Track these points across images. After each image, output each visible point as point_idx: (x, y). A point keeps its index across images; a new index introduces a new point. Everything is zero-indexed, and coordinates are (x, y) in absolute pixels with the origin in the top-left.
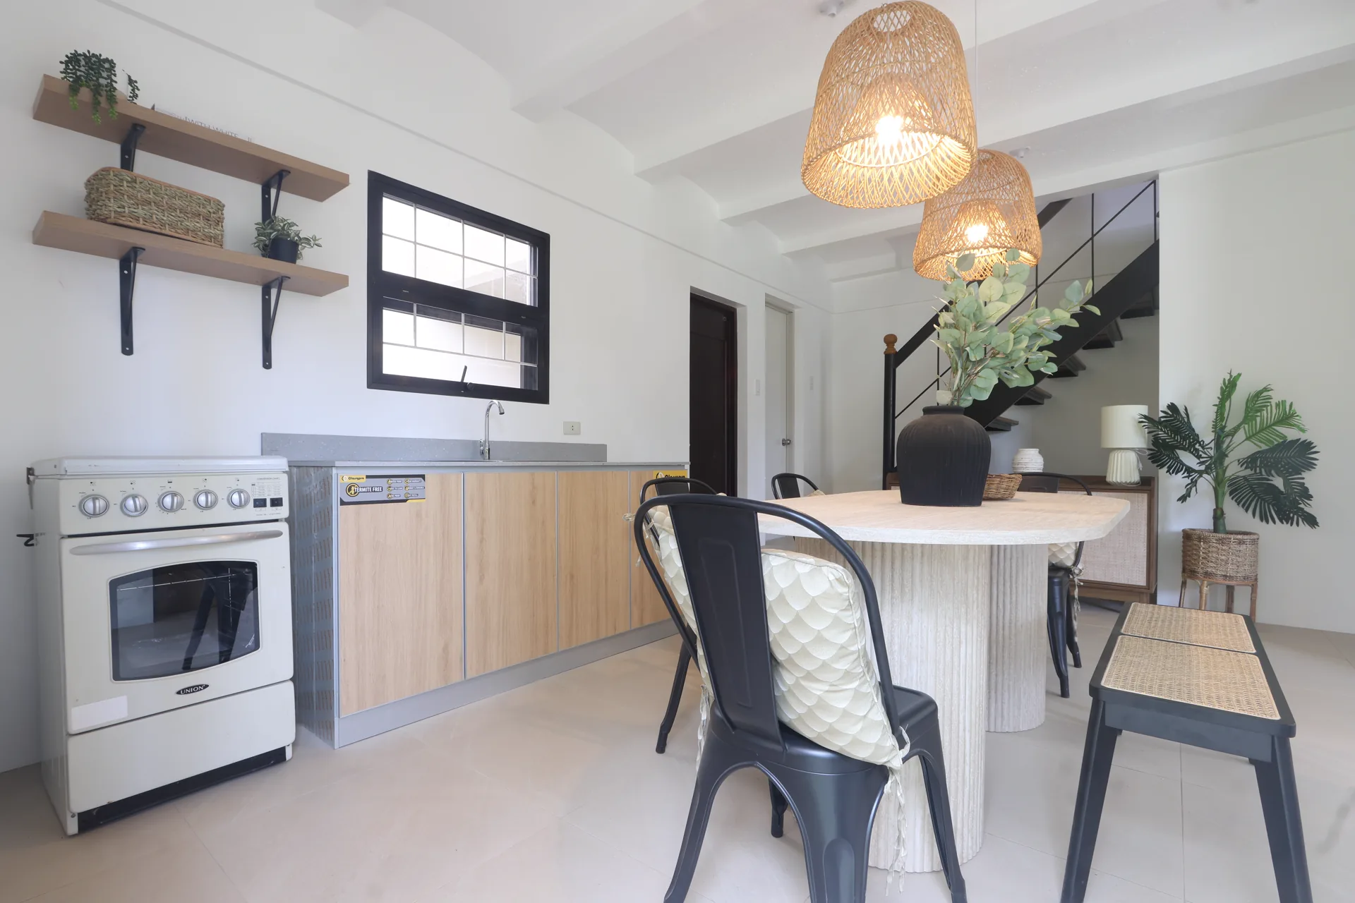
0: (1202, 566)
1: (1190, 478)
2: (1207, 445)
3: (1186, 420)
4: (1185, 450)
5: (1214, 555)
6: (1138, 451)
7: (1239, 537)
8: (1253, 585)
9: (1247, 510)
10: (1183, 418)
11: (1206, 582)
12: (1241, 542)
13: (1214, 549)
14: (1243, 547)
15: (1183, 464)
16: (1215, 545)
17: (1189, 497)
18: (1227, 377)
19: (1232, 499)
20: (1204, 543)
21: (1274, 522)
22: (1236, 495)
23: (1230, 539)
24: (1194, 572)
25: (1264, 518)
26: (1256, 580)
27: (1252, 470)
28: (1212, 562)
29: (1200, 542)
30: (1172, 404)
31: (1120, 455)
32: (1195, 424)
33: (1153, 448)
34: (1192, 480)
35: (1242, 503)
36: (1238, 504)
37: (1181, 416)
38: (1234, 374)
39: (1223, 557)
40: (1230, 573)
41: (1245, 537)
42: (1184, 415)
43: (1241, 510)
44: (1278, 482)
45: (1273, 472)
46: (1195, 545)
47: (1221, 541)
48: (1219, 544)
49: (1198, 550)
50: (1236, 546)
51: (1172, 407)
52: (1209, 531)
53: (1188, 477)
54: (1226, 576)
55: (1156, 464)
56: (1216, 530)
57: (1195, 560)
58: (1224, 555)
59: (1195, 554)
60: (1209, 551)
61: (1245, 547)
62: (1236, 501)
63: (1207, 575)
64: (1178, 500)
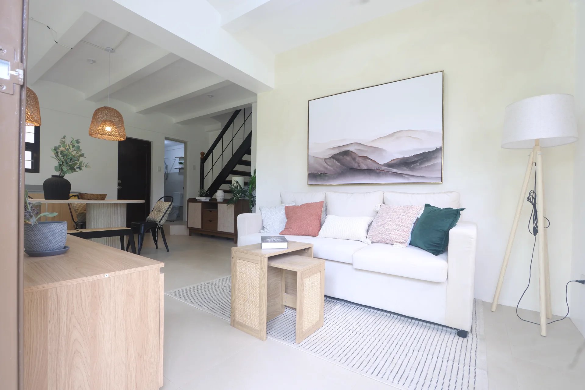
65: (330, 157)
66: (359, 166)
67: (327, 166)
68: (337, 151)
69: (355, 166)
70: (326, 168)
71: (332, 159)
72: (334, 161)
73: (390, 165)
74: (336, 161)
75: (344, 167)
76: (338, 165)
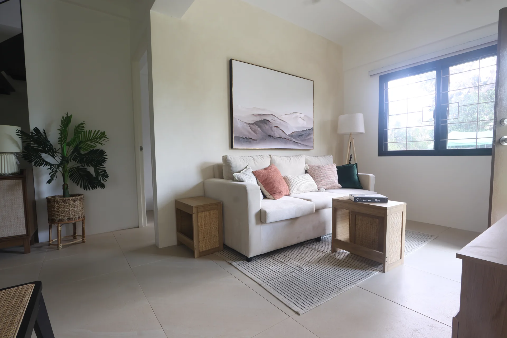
0: (57, 216)
1: (51, 169)
2: (57, 151)
3: (44, 136)
4: (46, 153)
5: (62, 209)
6: (17, 154)
7: (74, 198)
8: (83, 220)
9: (78, 185)
10: (42, 136)
11: (60, 224)
12: (75, 201)
13: (62, 206)
14: (76, 203)
15: (45, 161)
16: (62, 204)
17: (53, 180)
18: (65, 116)
19: (71, 179)
20: (57, 204)
21: (90, 190)
22: (73, 177)
23: (70, 199)
24: (54, 220)
25: (85, 188)
26: (84, 217)
27: (80, 164)
28: (62, 213)
29: (55, 203)
30: (36, 128)
31: (5, 156)
32: (49, 139)
33: (25, 151)
34: (52, 170)
35: (75, 181)
36: (74, 182)
37: (41, 134)
38: (69, 115)
39: (67, 210)
40: (72, 217)
41: (77, 197)
42: (43, 134)
43: (75, 185)
44: (92, 170)
45: (90, 165)
46: (53, 205)
47: (65, 201)
48: (64, 203)
49: (54, 208)
50: (73, 203)
51: (36, 130)
52: (60, 197)
53: (50, 169)
54: (69, 219)
55: (28, 161)
56: (64, 196)
57: (53, 213)
58: (67, 208)
59: (53, 210)
60: (60, 208)
61: (77, 203)
62: (72, 180)
63: (60, 220)
64: (47, 183)
65: (253, 123)
66: (274, 134)
67: (250, 130)
68: (258, 119)
69: (272, 134)
70: (250, 133)
71: (254, 124)
72: (256, 127)
73: (291, 135)
74: (258, 127)
75: (264, 134)
76: (260, 131)
